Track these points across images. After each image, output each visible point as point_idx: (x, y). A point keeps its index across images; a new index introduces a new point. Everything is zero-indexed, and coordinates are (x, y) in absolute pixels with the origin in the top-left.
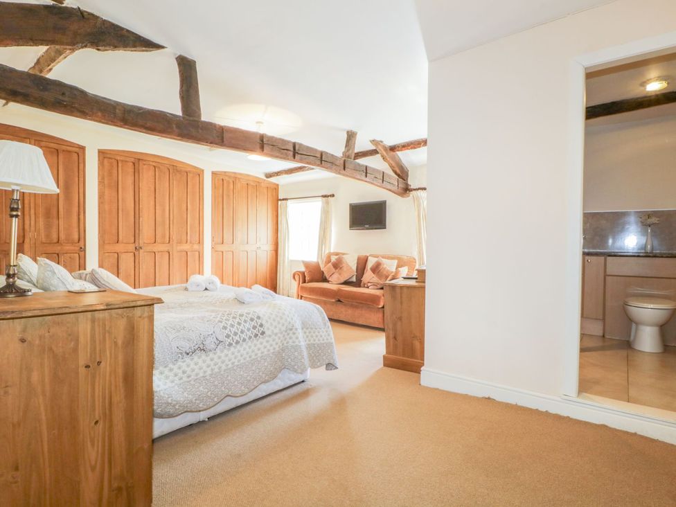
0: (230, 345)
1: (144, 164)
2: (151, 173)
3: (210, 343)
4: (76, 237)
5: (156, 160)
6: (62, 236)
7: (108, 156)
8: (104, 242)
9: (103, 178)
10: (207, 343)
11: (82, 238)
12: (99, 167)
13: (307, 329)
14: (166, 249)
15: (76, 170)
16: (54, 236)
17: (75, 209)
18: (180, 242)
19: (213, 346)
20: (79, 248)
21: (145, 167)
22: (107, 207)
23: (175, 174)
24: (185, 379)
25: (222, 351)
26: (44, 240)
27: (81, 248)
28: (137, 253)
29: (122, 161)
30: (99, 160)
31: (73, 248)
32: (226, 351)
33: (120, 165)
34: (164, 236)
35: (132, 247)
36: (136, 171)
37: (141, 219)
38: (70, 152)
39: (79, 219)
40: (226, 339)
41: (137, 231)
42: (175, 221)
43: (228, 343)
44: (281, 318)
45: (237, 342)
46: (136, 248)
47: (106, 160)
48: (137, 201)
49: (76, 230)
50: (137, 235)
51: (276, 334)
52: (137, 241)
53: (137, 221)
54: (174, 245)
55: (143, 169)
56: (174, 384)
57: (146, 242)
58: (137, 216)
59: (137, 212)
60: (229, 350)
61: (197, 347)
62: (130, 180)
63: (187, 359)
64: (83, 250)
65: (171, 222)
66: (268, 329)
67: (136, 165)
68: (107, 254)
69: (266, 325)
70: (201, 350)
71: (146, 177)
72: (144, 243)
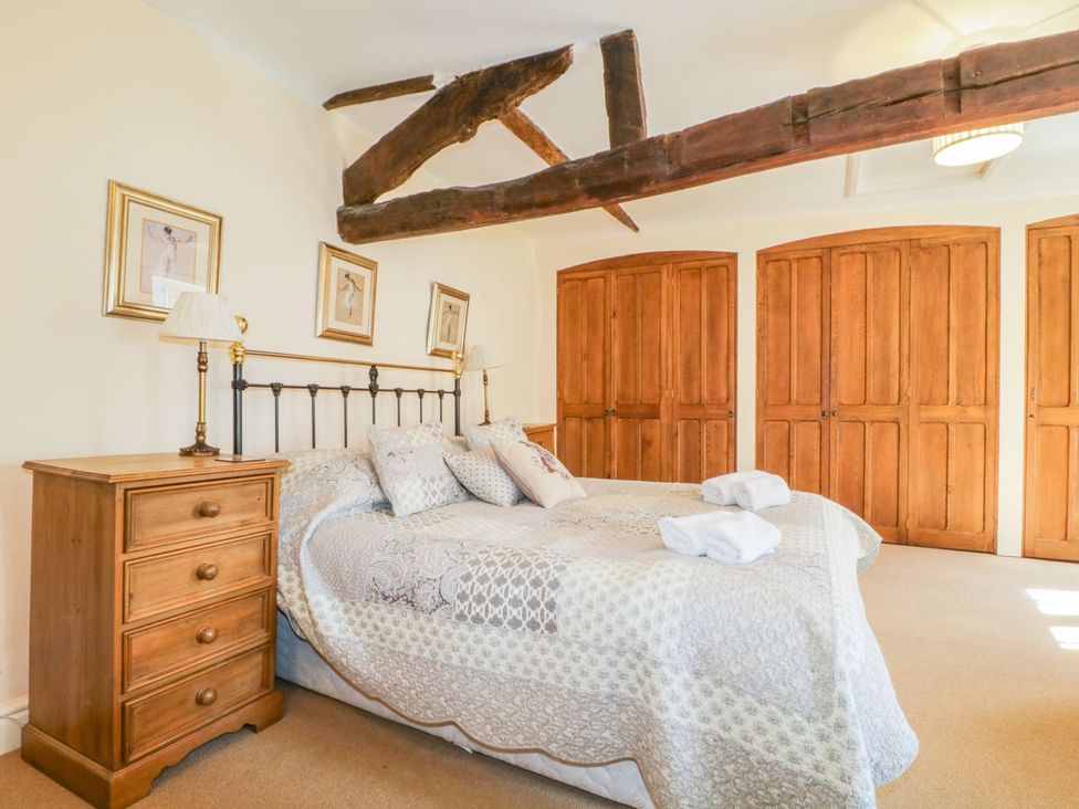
0: (461, 617)
1: (842, 255)
2: (857, 267)
3: (426, 596)
4: (724, 394)
5: (867, 239)
6: (705, 395)
7: (774, 258)
8: (766, 403)
9: (765, 297)
10: (420, 592)
11: (732, 396)
12: (758, 280)
13: (719, 683)
14: (892, 416)
15: (725, 291)
16: (696, 395)
17: (723, 353)
18: (928, 402)
19: (428, 604)
20: (726, 412)
21: (843, 259)
22: (771, 345)
23: (916, 257)
24: (375, 640)
25: (442, 623)
26: (683, 400)
27: (731, 412)
28: (825, 423)
29: (798, 259)
30: (758, 268)
31: (719, 411)
32: (449, 626)
33: (795, 266)
34: (885, 391)
35: (815, 412)
36: (826, 271)
37: (834, 359)
38: (716, 267)
39: (728, 367)
40: (458, 602)
41: (826, 382)
42: (914, 355)
43: (458, 611)
44: (612, 609)
45: (478, 620)
46: (823, 414)
47: (770, 266)
48: (826, 327)
49: (724, 384)
50: (825, 390)
51: (584, 647)
52: (825, 401)
53: (826, 363)
54: (913, 408)
55: (839, 264)
56: (358, 639)
57: (844, 402)
58: (826, 355)
59: (826, 348)
60: (456, 626)
61: (402, 592)
62: (813, 290)
63: (383, 609)
64: (733, 414)
65: (905, 360)
66: (567, 622)
67: (825, 260)
68: (771, 423)
69: (565, 612)
70: (408, 602)
71: (847, 275)
72: (840, 404)
